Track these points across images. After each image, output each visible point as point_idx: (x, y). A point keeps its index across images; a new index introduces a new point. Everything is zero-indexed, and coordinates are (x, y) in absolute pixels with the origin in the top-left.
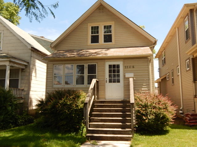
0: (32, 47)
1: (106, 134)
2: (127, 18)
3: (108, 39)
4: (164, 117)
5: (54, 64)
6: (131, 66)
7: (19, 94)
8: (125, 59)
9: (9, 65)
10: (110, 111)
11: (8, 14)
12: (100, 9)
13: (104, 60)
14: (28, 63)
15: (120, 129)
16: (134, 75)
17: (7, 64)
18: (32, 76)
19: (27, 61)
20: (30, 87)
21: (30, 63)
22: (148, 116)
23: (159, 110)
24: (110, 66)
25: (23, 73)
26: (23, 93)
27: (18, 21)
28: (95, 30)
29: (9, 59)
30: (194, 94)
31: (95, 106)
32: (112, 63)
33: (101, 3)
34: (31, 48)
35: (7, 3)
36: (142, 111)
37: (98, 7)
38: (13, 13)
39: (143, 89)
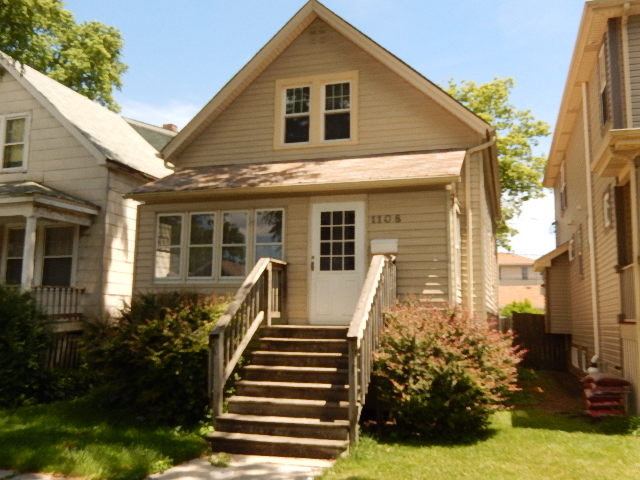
0: (108, 160)
1: (271, 433)
2: (394, 56)
3: (338, 127)
4: (464, 386)
5: (157, 213)
6: (389, 216)
7: (68, 303)
8: (372, 192)
9: (32, 217)
10: (303, 361)
11: (84, 56)
12: (313, 33)
13: (306, 199)
14: (99, 208)
15: (316, 422)
16: (399, 247)
17: (28, 212)
18: (110, 248)
19: (96, 203)
20: (106, 282)
21: (103, 208)
22: (411, 381)
23: (448, 361)
24: (325, 217)
25: (84, 238)
26: (83, 301)
27: (116, 76)
28: (299, 99)
29: (31, 199)
30: (619, 312)
31: (263, 346)
32: (333, 206)
33: (314, 12)
34: (104, 162)
35: (86, 23)
36: (392, 365)
37: (306, 25)
38: (99, 52)
39: (426, 292)
